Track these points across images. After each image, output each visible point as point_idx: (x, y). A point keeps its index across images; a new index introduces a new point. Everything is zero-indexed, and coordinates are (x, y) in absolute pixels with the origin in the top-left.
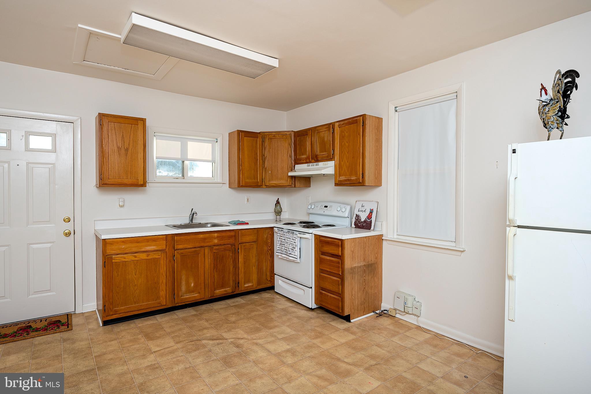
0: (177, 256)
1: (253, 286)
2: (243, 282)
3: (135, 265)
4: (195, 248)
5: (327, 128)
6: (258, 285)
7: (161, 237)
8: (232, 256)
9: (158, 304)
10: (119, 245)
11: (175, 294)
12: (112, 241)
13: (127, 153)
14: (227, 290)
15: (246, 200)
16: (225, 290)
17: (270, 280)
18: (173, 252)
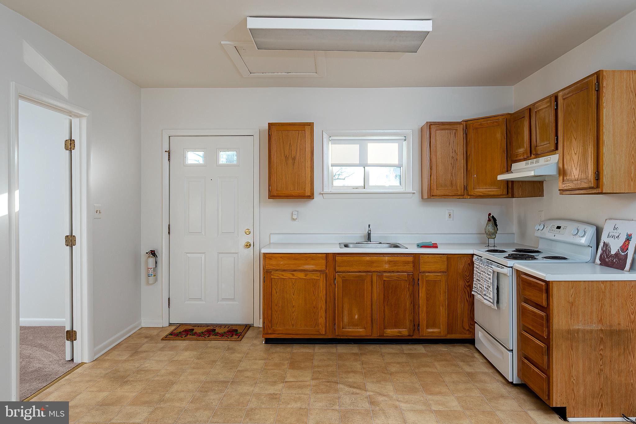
0: (339, 280)
1: (440, 332)
2: (425, 325)
3: (293, 284)
4: (360, 272)
5: (547, 102)
6: (448, 333)
7: (320, 255)
8: (409, 288)
9: (316, 331)
10: (277, 261)
11: (335, 324)
12: (271, 256)
13: (295, 162)
14: (402, 331)
15: (447, 215)
16: (399, 331)
17: (468, 330)
18: (334, 274)
